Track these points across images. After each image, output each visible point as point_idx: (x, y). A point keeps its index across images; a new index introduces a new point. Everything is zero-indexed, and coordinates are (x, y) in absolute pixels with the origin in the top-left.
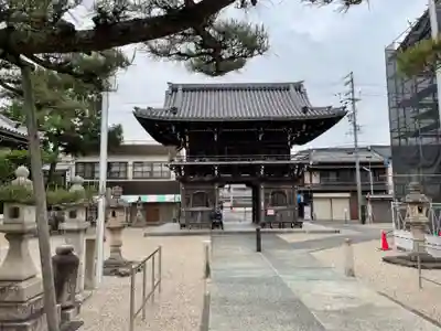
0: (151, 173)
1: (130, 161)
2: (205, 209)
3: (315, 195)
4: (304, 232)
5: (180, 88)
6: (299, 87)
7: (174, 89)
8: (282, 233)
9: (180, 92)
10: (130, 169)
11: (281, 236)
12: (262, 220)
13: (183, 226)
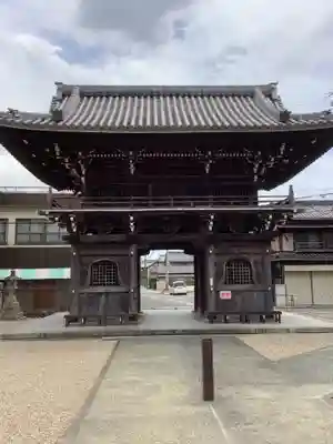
0: (43, 235)
1: (12, 217)
2: (113, 289)
3: (287, 268)
4: (288, 331)
5: (77, 91)
6: (269, 92)
7: (65, 92)
8: (248, 332)
9: (75, 97)
10: (11, 229)
11: (246, 339)
12: (212, 307)
13: (70, 320)
